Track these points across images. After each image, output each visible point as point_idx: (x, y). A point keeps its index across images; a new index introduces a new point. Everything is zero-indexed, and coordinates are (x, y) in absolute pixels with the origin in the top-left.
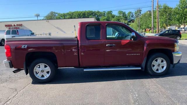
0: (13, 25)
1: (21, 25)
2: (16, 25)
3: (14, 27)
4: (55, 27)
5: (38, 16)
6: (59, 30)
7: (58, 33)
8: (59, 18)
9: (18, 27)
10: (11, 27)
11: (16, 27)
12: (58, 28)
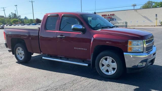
0: (107, 15)
1: (113, 15)
2: (109, 15)
3: (108, 16)
4: (142, 16)
5: (134, 6)
6: (146, 19)
7: (144, 21)
8: (156, 7)
9: (111, 16)
10: (106, 17)
11: (110, 16)
12: (145, 17)
